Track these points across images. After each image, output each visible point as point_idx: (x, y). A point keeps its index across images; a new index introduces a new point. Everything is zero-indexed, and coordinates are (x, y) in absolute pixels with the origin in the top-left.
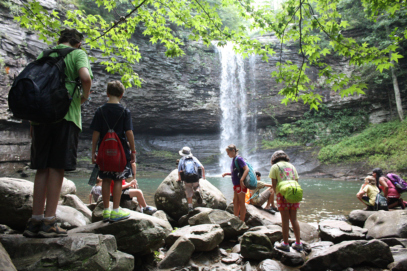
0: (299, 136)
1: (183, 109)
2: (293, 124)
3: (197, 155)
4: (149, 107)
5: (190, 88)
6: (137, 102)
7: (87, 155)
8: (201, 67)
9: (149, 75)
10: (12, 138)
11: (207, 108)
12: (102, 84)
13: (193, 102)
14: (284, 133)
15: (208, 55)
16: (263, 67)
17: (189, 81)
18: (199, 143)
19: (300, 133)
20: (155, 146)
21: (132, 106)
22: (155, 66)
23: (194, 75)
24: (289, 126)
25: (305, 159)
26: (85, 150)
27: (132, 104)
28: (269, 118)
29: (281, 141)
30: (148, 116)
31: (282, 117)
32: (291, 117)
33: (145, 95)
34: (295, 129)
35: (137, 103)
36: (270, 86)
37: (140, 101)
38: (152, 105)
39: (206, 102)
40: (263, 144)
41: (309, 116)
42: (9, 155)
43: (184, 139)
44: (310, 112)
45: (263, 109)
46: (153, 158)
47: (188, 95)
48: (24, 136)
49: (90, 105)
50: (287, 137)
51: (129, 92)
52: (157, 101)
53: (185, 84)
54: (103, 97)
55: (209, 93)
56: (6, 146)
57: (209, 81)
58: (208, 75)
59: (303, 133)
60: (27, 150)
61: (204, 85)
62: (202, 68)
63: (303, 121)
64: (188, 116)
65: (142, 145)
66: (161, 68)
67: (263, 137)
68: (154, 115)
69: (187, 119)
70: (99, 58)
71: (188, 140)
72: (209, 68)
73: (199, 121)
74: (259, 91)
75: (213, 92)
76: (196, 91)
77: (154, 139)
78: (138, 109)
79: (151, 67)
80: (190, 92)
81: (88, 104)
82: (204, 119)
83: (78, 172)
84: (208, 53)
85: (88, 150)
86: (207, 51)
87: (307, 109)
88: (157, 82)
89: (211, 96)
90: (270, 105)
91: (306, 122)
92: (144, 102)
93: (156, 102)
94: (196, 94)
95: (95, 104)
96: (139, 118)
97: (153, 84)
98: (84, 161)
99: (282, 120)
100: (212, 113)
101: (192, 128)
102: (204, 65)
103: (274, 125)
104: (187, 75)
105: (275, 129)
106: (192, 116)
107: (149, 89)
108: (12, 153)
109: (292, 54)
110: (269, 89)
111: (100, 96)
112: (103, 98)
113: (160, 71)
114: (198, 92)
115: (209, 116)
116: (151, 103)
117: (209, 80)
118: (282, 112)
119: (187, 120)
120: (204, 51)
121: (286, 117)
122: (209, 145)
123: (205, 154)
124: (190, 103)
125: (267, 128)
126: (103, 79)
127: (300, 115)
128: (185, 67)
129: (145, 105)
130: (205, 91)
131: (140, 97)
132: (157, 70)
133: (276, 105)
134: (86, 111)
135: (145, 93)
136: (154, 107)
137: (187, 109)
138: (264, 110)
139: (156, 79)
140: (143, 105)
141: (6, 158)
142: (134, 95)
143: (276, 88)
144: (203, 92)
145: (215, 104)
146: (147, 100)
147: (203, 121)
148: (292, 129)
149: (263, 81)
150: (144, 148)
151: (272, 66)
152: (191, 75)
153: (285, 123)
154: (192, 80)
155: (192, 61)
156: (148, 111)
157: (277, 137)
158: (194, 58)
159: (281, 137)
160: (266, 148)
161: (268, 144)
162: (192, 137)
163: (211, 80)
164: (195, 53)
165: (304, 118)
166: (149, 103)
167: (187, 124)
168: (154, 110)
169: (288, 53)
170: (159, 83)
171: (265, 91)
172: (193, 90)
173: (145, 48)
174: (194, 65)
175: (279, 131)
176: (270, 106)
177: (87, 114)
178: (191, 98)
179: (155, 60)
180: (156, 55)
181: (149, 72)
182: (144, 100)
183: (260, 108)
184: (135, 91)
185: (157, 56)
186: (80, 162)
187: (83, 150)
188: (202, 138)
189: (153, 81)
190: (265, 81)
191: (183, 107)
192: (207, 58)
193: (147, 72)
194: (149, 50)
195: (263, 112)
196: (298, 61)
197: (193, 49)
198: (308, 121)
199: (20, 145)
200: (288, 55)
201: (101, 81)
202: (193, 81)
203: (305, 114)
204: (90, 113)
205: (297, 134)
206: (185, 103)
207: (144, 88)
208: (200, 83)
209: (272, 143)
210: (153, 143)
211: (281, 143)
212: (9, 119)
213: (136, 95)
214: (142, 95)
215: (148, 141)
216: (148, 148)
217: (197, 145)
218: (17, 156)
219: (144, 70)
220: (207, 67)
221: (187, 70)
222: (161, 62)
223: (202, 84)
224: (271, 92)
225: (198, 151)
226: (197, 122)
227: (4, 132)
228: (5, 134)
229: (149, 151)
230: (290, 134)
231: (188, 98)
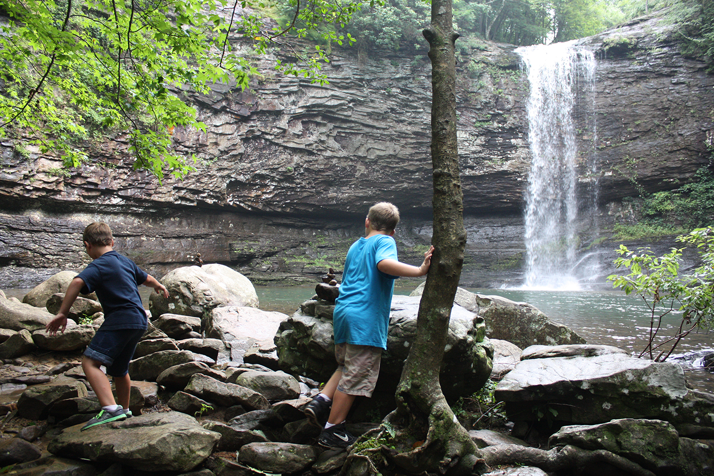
0: (687, 215)
1: (467, 172)
2: (676, 192)
3: (496, 252)
4: (406, 171)
5: (477, 136)
6: (385, 164)
7: (304, 254)
8: (494, 96)
9: (403, 118)
10: (183, 228)
11: (511, 169)
12: (322, 139)
13: (484, 159)
14: (657, 211)
15: (508, 74)
16: (611, 87)
17: (474, 123)
18: (499, 232)
19: (689, 209)
20: (423, 238)
21: (378, 171)
22: (411, 102)
23: (484, 113)
24: (667, 197)
25: (693, 259)
26: (301, 244)
27: (377, 168)
28: (626, 182)
29: (650, 225)
30: (406, 187)
31: (653, 180)
32: (670, 178)
33: (397, 151)
34: (679, 202)
35: (386, 167)
36: (626, 121)
37: (390, 163)
38: (411, 168)
39: (507, 159)
40: (616, 232)
41: (707, 175)
42: (178, 253)
43: (473, 224)
44: (709, 168)
45: (615, 165)
46: (414, 257)
47: (473, 149)
48: (202, 225)
49: (306, 174)
50: (662, 218)
51: (370, 149)
52: (420, 160)
53: (468, 129)
54: (326, 159)
55: (513, 141)
56: (174, 240)
57: (511, 121)
58: (509, 110)
59: (694, 209)
60: (206, 246)
61: (503, 128)
62: (497, 98)
63: (694, 185)
64: (478, 184)
65: (400, 236)
66: (422, 104)
67: (617, 219)
68: (416, 186)
69: (476, 189)
70: (313, 97)
71: (480, 227)
72: (511, 98)
73: (497, 192)
74: (607, 133)
75: (519, 140)
76: (489, 140)
77: (422, 226)
78: (389, 175)
79: (406, 104)
80: (478, 141)
81: (302, 171)
82: (506, 189)
83: (283, 279)
84: (508, 71)
85: (307, 245)
86: (504, 68)
87: (702, 161)
88: (417, 129)
89: (517, 148)
90: (628, 157)
91: (701, 187)
92: (397, 163)
93: (418, 163)
94: (489, 145)
95: (314, 171)
96: (391, 191)
97: (410, 132)
98: (296, 263)
99: (652, 185)
100: (521, 177)
101: (485, 205)
102: (500, 93)
103: (636, 195)
104: (471, 112)
105: (640, 203)
106: (485, 183)
107: (404, 142)
108: (183, 251)
109: (671, 56)
110: (626, 128)
111: (322, 157)
112: (326, 161)
113: (422, 110)
114: (492, 142)
115: (514, 182)
116: (410, 165)
117: (511, 118)
118: (651, 169)
119: (475, 191)
120: (500, 68)
121: (661, 180)
122: (517, 235)
123: (510, 250)
124: (479, 161)
125: (625, 201)
126: (323, 130)
127: (687, 175)
128: (466, 100)
129: (400, 169)
130: (505, 139)
131: (390, 156)
132: (416, 108)
133: (639, 158)
134: (300, 183)
135: (398, 148)
136: (416, 172)
137: (474, 172)
138: (616, 168)
139: (416, 124)
140: (397, 169)
141: (173, 258)
142: (378, 153)
143: (638, 125)
144: (501, 141)
145: (525, 161)
146: (403, 160)
147: (504, 193)
148: (672, 202)
149: (612, 113)
150: (404, 242)
151: (629, 83)
152: (477, 112)
153: (659, 191)
154: (480, 121)
155: (478, 87)
156: (406, 178)
157: (644, 217)
158: (481, 82)
159: (652, 217)
160: (620, 238)
161: (626, 230)
162: (487, 220)
163: (515, 118)
164: (484, 73)
165: (697, 180)
166: (405, 165)
167: (476, 199)
168: (417, 175)
169: (663, 55)
170: (420, 130)
171: (618, 132)
172: (483, 138)
173: (390, 73)
174: (483, 94)
175: (647, 207)
176: (627, 160)
177: (302, 187)
178: (480, 152)
179: (410, 93)
180: (411, 83)
181: (402, 113)
182: (397, 161)
183: (608, 164)
184: (380, 147)
185: (413, 85)
186: (290, 263)
187: (298, 246)
188: (505, 223)
189: (409, 128)
190: (616, 112)
191: (468, 170)
192: (506, 80)
193: (398, 113)
194: (398, 76)
195: (614, 171)
196: (682, 69)
197: (478, 67)
198: (705, 186)
199: (195, 239)
200: (661, 58)
201: (321, 134)
202: (483, 123)
203: (698, 172)
204: (307, 186)
205: (682, 211)
206: (470, 162)
207: (396, 140)
208: (496, 125)
209: (632, 229)
210: (419, 232)
211: (651, 229)
212: (176, 200)
213: (382, 153)
214: (392, 153)
215: (411, 229)
216: (411, 241)
217: (495, 235)
218: (190, 254)
219: (392, 110)
220: (507, 96)
221: (470, 105)
222: (421, 94)
223: (499, 128)
224: (630, 133)
225: (497, 245)
226: (494, 195)
227: (172, 219)
228: (174, 223)
229: (411, 245)
230: (667, 211)
231: (474, 152)
